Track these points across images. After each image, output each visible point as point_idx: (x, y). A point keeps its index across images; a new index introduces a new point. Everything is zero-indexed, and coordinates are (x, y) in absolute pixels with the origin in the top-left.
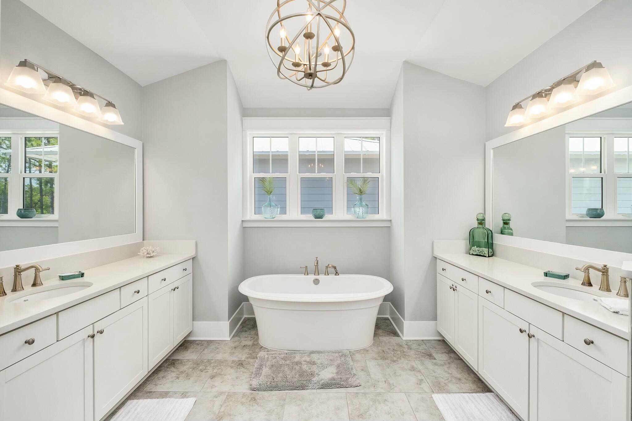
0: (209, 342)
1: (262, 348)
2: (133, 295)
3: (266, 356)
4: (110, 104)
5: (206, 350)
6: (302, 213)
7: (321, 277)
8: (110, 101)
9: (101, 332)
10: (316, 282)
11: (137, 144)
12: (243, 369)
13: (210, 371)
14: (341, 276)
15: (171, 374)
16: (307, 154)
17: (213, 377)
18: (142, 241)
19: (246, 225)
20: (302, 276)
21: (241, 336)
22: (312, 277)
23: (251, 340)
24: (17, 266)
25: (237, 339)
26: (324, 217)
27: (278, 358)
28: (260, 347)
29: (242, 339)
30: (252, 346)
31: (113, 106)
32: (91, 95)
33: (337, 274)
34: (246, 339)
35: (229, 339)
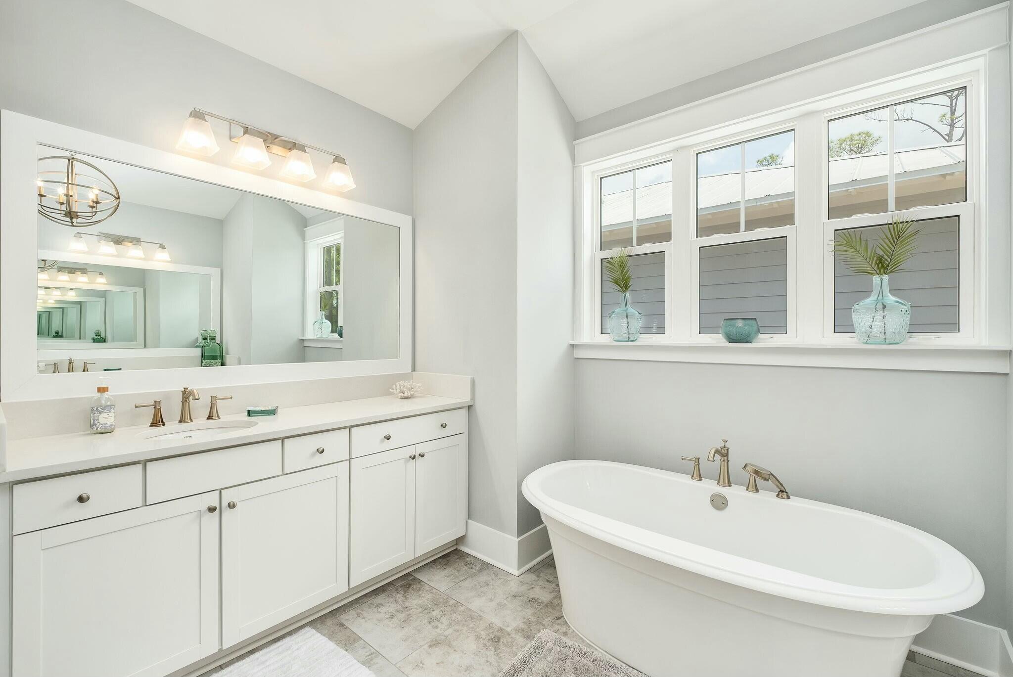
0: (486, 566)
1: (559, 621)
2: (313, 455)
3: (550, 645)
4: (338, 159)
5: (469, 580)
6: (703, 329)
7: (736, 494)
8: (338, 153)
9: (231, 506)
10: (719, 503)
11: (403, 221)
12: (491, 653)
13: (444, 628)
14: (795, 502)
15: (389, 605)
16: (766, 203)
17: (435, 643)
18: (410, 371)
19: (580, 354)
20: (685, 480)
21: (541, 575)
22: (710, 487)
23: (553, 591)
24: (185, 389)
25: (532, 577)
26: (755, 340)
27: (569, 661)
28: (557, 615)
29: (541, 583)
30: (546, 606)
31: (343, 161)
32: (302, 148)
33: (785, 496)
34: (547, 585)
35: (516, 572)
